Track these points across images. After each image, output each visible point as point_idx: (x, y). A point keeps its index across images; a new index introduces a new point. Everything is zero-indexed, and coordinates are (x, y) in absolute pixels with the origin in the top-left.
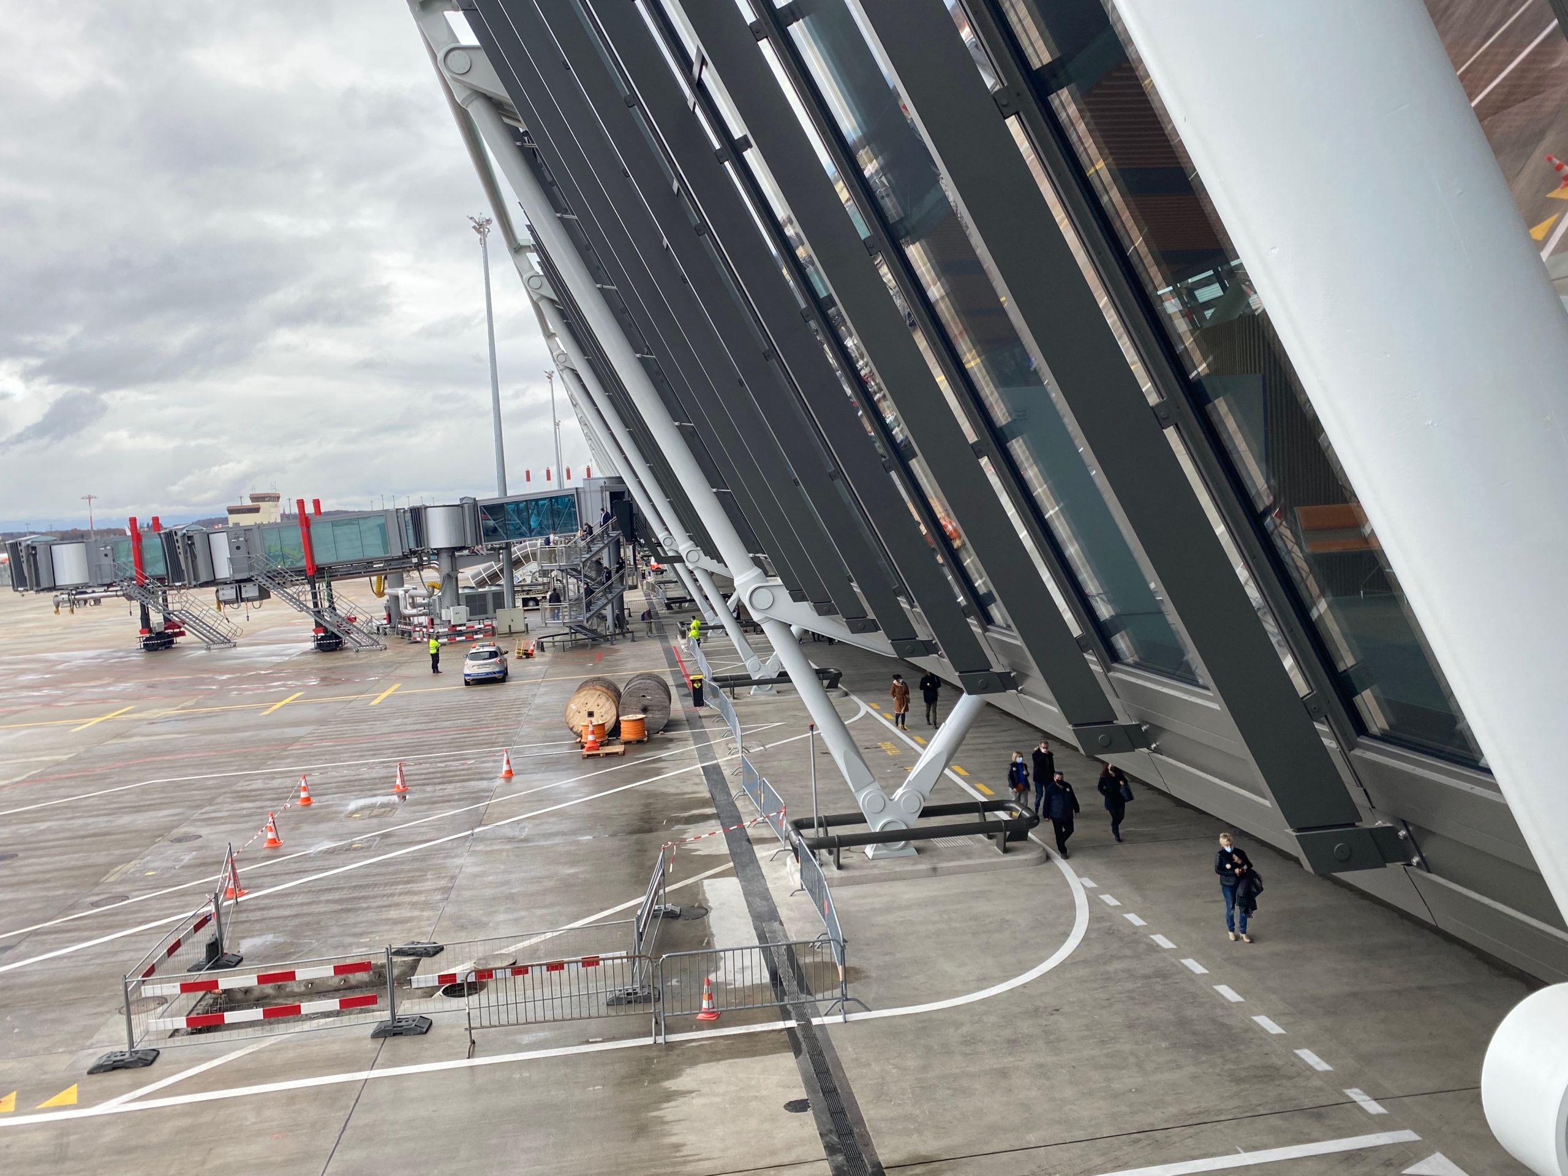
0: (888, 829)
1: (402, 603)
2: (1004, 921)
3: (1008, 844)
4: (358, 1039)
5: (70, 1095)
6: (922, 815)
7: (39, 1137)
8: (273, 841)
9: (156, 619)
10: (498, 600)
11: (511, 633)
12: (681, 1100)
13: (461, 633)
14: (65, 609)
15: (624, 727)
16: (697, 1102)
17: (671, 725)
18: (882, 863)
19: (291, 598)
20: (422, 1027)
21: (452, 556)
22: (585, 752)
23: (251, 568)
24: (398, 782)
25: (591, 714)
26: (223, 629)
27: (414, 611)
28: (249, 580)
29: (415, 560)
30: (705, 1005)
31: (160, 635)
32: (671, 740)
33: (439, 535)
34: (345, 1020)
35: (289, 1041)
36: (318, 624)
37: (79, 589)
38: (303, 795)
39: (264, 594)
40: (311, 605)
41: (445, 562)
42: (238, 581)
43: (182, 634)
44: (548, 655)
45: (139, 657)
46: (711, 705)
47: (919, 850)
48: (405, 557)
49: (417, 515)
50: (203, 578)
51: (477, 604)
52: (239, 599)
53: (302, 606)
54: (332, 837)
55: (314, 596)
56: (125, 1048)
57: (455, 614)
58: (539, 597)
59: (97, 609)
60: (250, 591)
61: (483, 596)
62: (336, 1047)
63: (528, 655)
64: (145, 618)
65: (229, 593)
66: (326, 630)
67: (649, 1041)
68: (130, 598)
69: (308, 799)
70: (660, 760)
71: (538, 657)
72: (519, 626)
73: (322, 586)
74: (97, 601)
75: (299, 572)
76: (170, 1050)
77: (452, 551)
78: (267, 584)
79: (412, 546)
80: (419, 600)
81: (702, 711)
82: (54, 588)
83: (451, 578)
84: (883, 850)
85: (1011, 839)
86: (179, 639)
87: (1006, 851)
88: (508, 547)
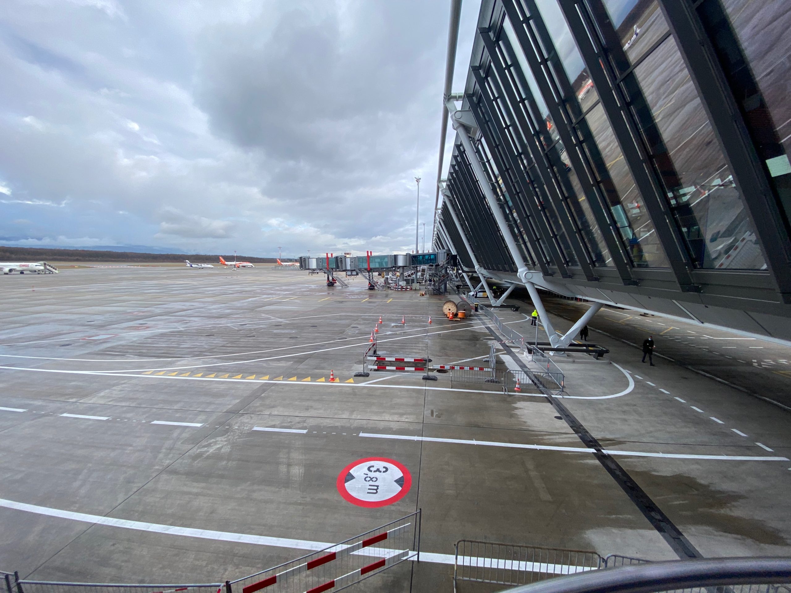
0: (558, 348)
1: (389, 280)
2: (604, 378)
3: (598, 357)
4: (419, 379)
5: (351, 380)
6: (569, 346)
7: (348, 389)
8: (377, 330)
9: (331, 278)
10: (413, 281)
11: (416, 290)
12: (520, 410)
13: (404, 288)
14: (310, 274)
15: (459, 314)
16: (526, 411)
17: (471, 316)
18: (556, 357)
19: (364, 276)
20: (434, 379)
21: (403, 268)
22: (449, 319)
23: (355, 267)
24: (403, 320)
25: (450, 310)
26: (346, 282)
27: (392, 282)
28: (354, 270)
29: (394, 269)
30: (517, 386)
31: (331, 282)
32: (473, 319)
33: (401, 263)
34: (415, 374)
35: (401, 376)
36: (369, 283)
37: (314, 270)
38: (380, 321)
39: (357, 274)
40: (368, 278)
41: (401, 269)
42: (352, 270)
43: (336, 283)
44: (428, 296)
45: (326, 287)
46: (480, 311)
47: (568, 356)
48: (392, 268)
49: (396, 257)
50: (344, 269)
51: (407, 281)
52: (352, 275)
53: (366, 278)
54: (391, 331)
55: (369, 276)
56: (362, 372)
57: (403, 283)
58: (421, 282)
59: (317, 275)
60: (354, 273)
61: (409, 279)
62: (414, 380)
63: (423, 295)
64: (328, 278)
65: (349, 273)
66: (371, 285)
67: (503, 393)
68: (325, 273)
69: (381, 322)
70: (471, 323)
71: (425, 296)
72: (418, 288)
73: (371, 273)
74: (318, 273)
75: (366, 269)
76: (372, 373)
77: (403, 267)
78: (358, 271)
79: (394, 265)
80: (393, 279)
81: (478, 313)
82: (309, 269)
83: (402, 274)
84: (556, 353)
85: (599, 356)
86: (335, 284)
87: (597, 359)
88: (417, 266)
